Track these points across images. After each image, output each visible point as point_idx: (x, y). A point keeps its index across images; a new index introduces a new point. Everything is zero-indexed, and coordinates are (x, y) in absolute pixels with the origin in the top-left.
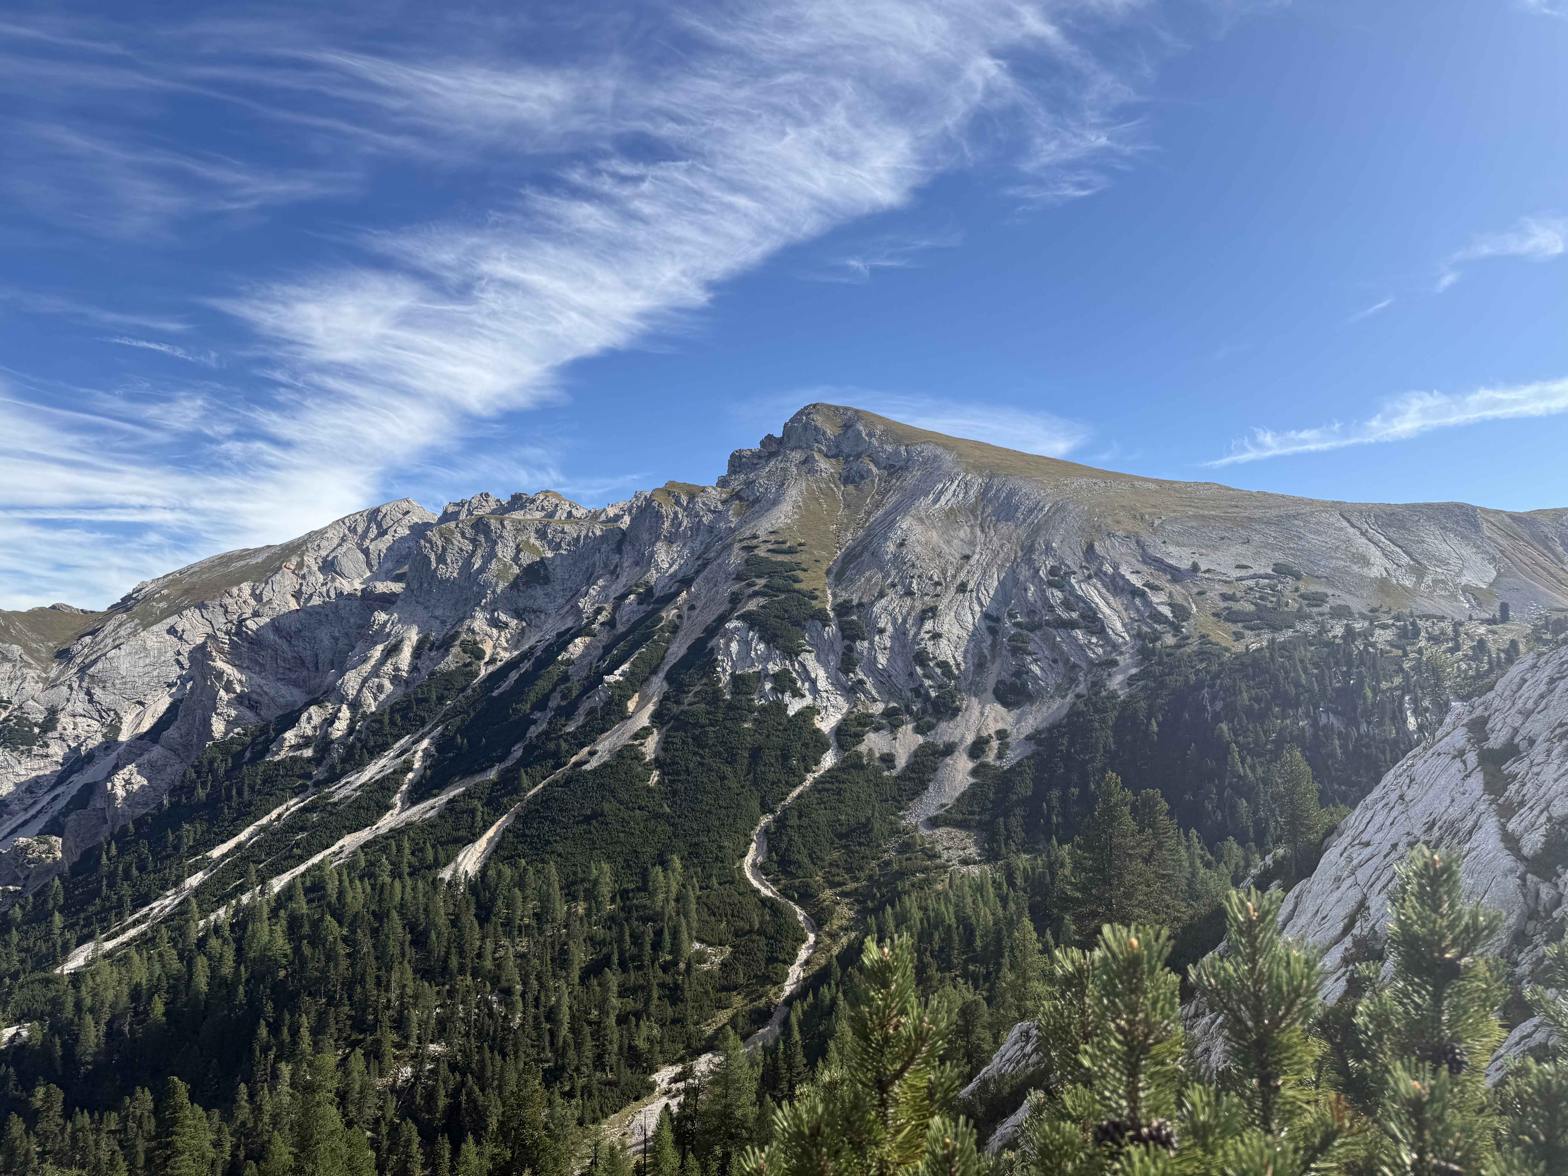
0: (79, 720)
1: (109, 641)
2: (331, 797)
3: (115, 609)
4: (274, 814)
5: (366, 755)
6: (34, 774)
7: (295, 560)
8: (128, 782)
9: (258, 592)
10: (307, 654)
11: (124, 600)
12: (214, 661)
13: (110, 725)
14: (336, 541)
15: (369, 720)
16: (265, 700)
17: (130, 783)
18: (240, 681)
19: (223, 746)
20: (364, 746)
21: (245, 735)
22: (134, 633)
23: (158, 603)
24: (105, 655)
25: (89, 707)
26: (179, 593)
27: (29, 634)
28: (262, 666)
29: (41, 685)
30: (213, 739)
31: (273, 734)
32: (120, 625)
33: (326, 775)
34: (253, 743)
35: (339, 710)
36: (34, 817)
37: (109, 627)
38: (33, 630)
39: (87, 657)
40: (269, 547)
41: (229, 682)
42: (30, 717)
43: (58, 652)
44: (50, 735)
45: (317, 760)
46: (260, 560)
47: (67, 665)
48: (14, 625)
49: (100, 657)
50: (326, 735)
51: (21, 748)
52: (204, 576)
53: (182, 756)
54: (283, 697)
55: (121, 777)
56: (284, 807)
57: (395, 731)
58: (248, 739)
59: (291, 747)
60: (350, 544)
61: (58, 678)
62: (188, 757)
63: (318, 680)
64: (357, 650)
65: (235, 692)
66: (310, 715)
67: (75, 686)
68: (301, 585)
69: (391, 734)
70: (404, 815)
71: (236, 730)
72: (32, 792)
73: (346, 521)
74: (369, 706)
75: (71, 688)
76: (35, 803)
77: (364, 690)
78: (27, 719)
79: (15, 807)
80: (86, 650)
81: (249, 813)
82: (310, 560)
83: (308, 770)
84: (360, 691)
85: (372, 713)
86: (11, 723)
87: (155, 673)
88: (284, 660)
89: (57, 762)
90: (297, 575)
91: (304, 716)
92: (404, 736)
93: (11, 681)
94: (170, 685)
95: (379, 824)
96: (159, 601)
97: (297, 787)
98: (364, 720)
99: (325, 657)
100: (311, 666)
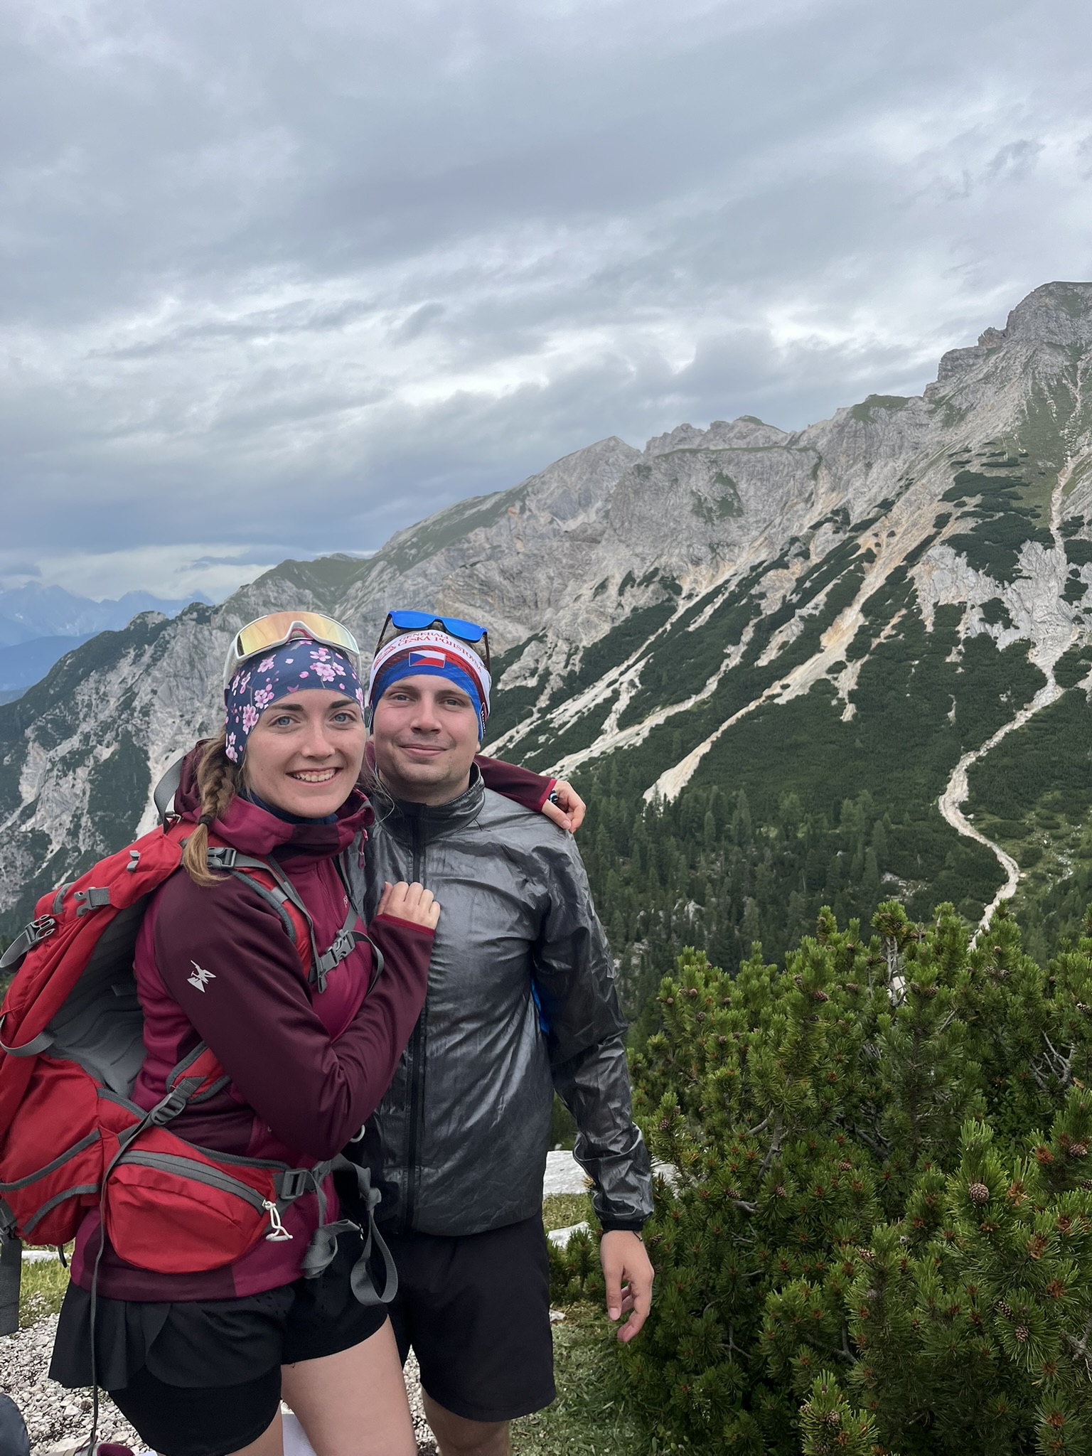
1: (375, 585)
2: (553, 722)
3: (377, 557)
4: (507, 737)
5: (580, 686)
7: (518, 504)
9: (489, 536)
10: (528, 594)
11: (385, 548)
14: (552, 485)
15: (583, 653)
20: (579, 678)
22: (392, 578)
23: (410, 550)
25: (365, 642)
26: (425, 540)
27: (316, 580)
32: (382, 571)
33: (548, 702)
35: (556, 645)
37: (374, 573)
38: (318, 577)
40: (495, 493)
45: (540, 689)
46: (487, 506)
48: (305, 573)
50: (546, 667)
52: (444, 525)
54: (510, 633)
56: (516, 729)
57: (603, 665)
59: (518, 677)
63: (538, 618)
66: (532, 649)
67: (354, 624)
68: (525, 528)
69: (601, 667)
70: (613, 740)
74: (582, 641)
82: (531, 504)
83: (533, 698)
84: (573, 627)
85: (585, 648)
88: (509, 599)
90: (521, 519)
91: (527, 651)
92: (611, 668)
95: (593, 747)
97: (524, 714)
98: (579, 654)
99: (543, 595)
100: (531, 604)
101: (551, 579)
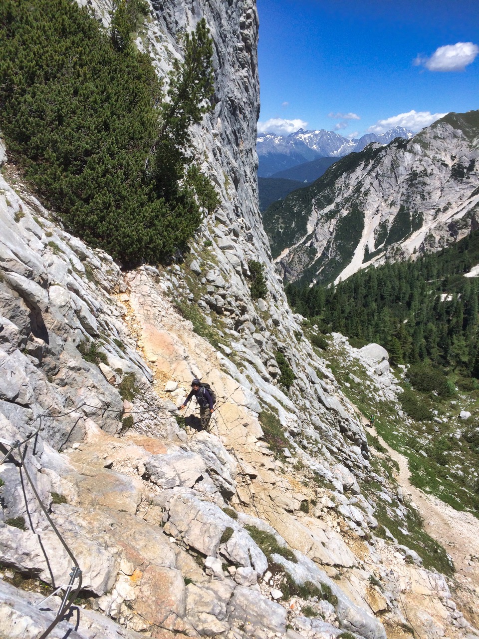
27: (466, 124)
29: (469, 149)
36: (461, 210)
38: (467, 122)
42: (463, 164)
44: (471, 173)
48: (460, 120)
51: (459, 179)
86: (455, 167)
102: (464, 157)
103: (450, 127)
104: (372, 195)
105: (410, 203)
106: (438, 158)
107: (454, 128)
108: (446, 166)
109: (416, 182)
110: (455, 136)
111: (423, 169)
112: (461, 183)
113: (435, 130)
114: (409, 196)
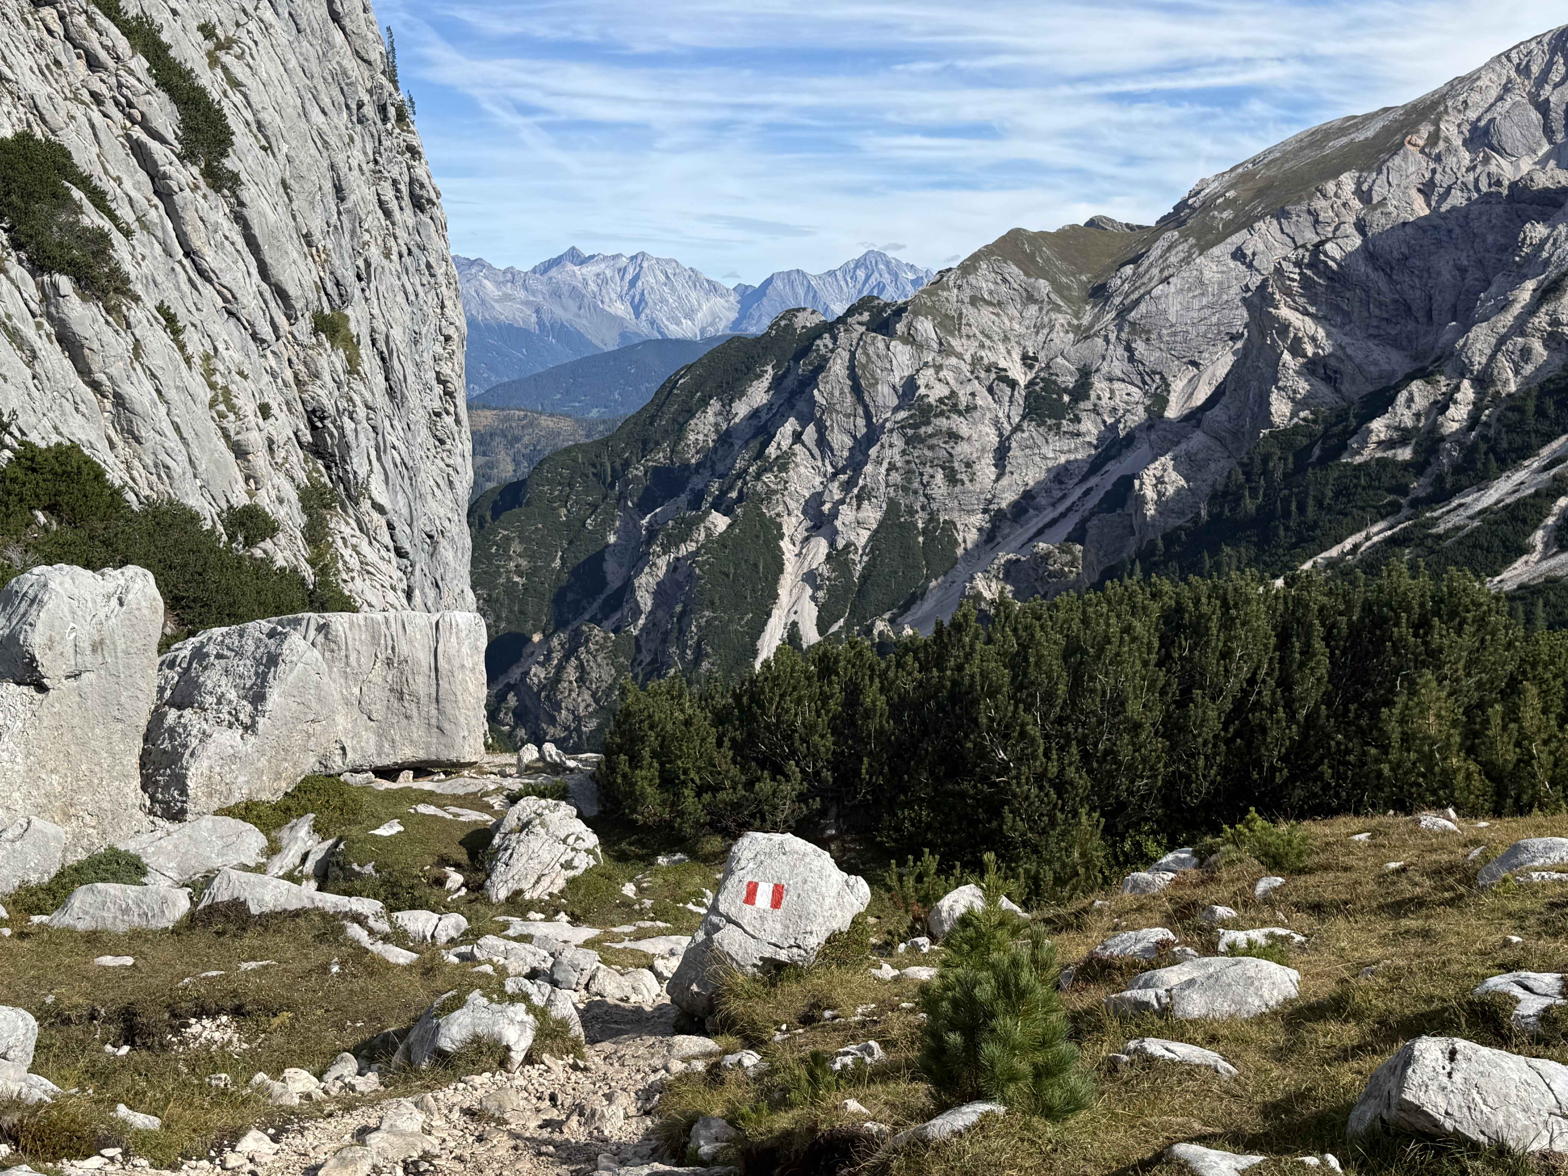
0: (1117, 385)
1: (1155, 271)
2: (1434, 525)
3: (1166, 222)
4: (1348, 544)
5: (1494, 464)
6: (1063, 459)
7: (1425, 130)
8: (1160, 480)
9: (1365, 187)
10: (1416, 297)
11: (1177, 208)
12: (1276, 307)
13: (1155, 394)
14: (1494, 93)
15: (1504, 406)
16: (1348, 368)
17: (1163, 483)
18: (1313, 339)
19: (1284, 437)
20: (1492, 449)
21: (1315, 421)
22: (1187, 260)
23: (1221, 212)
24: (1149, 292)
25: (1128, 367)
26: (1250, 194)
27: (1058, 263)
28: (1346, 314)
29: (1071, 336)
30: (1271, 424)
31: (1354, 422)
32: (1169, 248)
33: (1430, 490)
34: (1325, 436)
35: (1457, 388)
36: (1063, 515)
37: (1156, 252)
38: (1063, 258)
39: (1127, 295)
40: (1386, 110)
41: (1297, 340)
42: (1059, 380)
43: (1093, 288)
44: (1082, 405)
45: (1417, 467)
46: (1370, 133)
47: (1103, 308)
48: (1041, 251)
49: (1142, 297)
50: (1434, 427)
51: (1049, 422)
52: (1287, 166)
53: (1230, 447)
54: (1375, 363)
55: (1151, 472)
56: (1364, 534)
57: (1544, 427)
58: (1319, 428)
59: (1380, 443)
60: (1519, 96)
61: (1092, 325)
62: (1238, 450)
63: (1430, 338)
64: (1493, 289)
65: (1305, 356)
66: (1411, 394)
67: (1113, 337)
68: (1434, 171)
69: (1537, 432)
70: (1545, 565)
71: (1302, 414)
72: (1061, 482)
73: (1514, 55)
74: (1506, 382)
75: (1107, 340)
76: (1064, 497)
77: (1499, 355)
78: (1055, 383)
79: (1042, 500)
80: (1126, 286)
81: (1313, 539)
82: (1450, 128)
83: (1403, 481)
84: (1492, 357)
85: (1510, 395)
86: (1037, 388)
87: (1214, 319)
88: (1380, 305)
89: (1090, 443)
90: (1428, 155)
91: (1402, 397)
92: (1556, 436)
93: (1038, 329)
94: (1234, 338)
95: (1505, 575)
96: (1222, 208)
97: (1384, 506)
98: (1497, 406)
99: (1443, 301)
100: (1421, 315)
101: (1463, 270)
102: (1060, 360)
103: (1013, 270)
104: (802, 470)
105: (916, 492)
106: (986, 361)
107: (1027, 274)
108: (1013, 384)
109: (930, 430)
110: (1030, 298)
111: (946, 392)
112: (1056, 434)
113: (972, 279)
114: (910, 472)
